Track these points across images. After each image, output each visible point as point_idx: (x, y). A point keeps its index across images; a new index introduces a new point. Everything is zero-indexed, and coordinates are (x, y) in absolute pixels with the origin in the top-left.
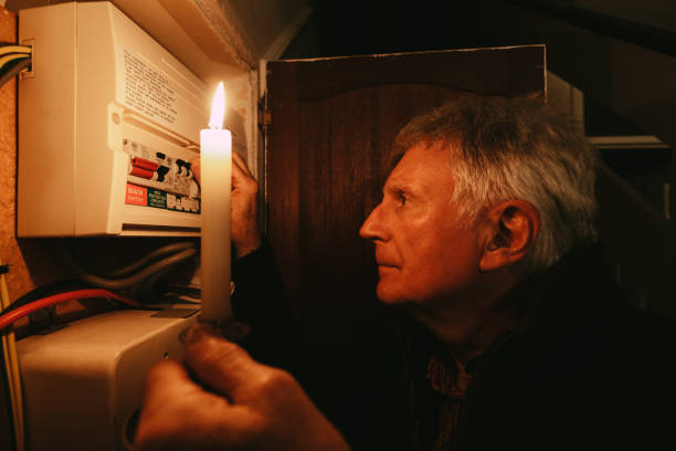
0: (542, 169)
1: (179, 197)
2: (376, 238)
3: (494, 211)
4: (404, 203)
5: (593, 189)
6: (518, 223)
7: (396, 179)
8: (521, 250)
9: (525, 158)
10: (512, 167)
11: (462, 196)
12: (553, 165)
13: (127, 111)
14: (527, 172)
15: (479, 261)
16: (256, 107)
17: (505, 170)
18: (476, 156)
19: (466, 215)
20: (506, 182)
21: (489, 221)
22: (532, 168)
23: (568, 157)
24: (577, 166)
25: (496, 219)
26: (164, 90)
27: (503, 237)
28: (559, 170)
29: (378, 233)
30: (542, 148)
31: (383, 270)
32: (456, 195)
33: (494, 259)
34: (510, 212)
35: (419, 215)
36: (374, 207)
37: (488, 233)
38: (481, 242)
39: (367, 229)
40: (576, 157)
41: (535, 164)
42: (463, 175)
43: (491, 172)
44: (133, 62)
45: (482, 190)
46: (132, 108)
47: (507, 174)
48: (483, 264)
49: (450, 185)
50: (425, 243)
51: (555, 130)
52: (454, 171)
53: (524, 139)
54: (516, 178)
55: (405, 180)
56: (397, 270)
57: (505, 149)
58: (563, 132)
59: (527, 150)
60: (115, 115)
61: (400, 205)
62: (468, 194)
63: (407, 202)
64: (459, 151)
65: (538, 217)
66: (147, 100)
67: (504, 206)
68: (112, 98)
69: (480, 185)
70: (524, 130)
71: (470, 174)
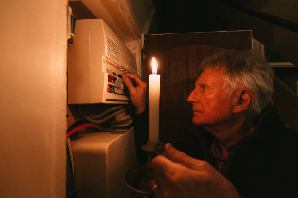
0: (255, 77)
1: (118, 88)
2: (193, 102)
3: (238, 92)
4: (204, 89)
5: (272, 84)
6: (246, 96)
7: (201, 80)
8: (248, 106)
9: (249, 74)
10: (245, 76)
11: (226, 87)
12: (259, 76)
13: (107, 58)
14: (250, 78)
15: (233, 109)
16: (140, 53)
17: (243, 78)
18: (232, 73)
19: (228, 94)
20: (242, 82)
21: (236, 96)
22: (252, 77)
23: (264, 73)
24: (267, 76)
25: (239, 95)
26: (116, 49)
27: (241, 101)
28: (260, 78)
29: (194, 100)
30: (255, 70)
31: (195, 113)
32: (224, 87)
33: (238, 109)
34: (243, 93)
35: (210, 94)
36: (192, 91)
37: (236, 100)
38: (233, 103)
39: (190, 99)
40: (267, 73)
41: (252, 75)
42: (227, 79)
43: (237, 79)
44: (109, 40)
45: (234, 85)
46: (109, 57)
47: (243, 80)
48: (234, 111)
49: (223, 83)
50: (213, 104)
51: (259, 64)
52: (224, 78)
53: (249, 67)
54: (246, 81)
55: (205, 81)
56: (201, 114)
57: (242, 70)
58: (262, 64)
59: (250, 71)
60: (104, 60)
61: (202, 90)
62: (229, 86)
63: (205, 89)
64: (226, 70)
65: (254, 94)
66: (112, 53)
67: (242, 90)
68: (104, 54)
69: (233, 83)
70: (249, 64)
71: (230, 79)
